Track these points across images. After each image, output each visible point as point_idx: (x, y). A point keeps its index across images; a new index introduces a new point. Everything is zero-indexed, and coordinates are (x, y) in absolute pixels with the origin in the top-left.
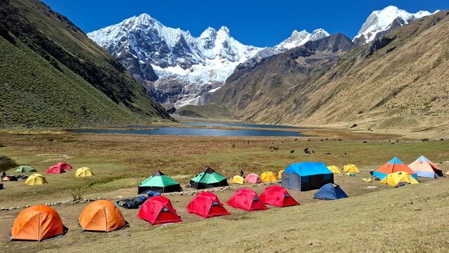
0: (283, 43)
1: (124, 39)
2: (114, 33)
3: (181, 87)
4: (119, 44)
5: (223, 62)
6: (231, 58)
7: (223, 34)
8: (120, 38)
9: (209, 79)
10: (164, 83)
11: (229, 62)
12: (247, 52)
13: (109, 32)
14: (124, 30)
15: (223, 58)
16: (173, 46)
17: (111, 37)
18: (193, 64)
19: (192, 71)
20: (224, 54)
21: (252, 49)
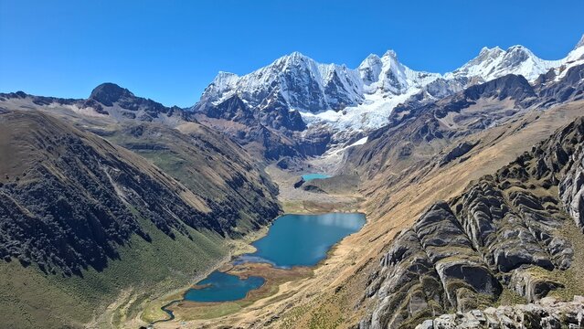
0: (467, 65)
1: (274, 84)
2: (265, 77)
3: (329, 135)
4: (270, 89)
5: (385, 97)
6: (396, 90)
7: (387, 62)
8: (270, 82)
9: (360, 125)
10: (312, 132)
11: (393, 96)
12: (418, 80)
13: (260, 76)
14: (275, 71)
15: (386, 91)
16: (325, 85)
17: (262, 81)
18: (347, 104)
19: (345, 113)
20: (387, 86)
21: (424, 76)
